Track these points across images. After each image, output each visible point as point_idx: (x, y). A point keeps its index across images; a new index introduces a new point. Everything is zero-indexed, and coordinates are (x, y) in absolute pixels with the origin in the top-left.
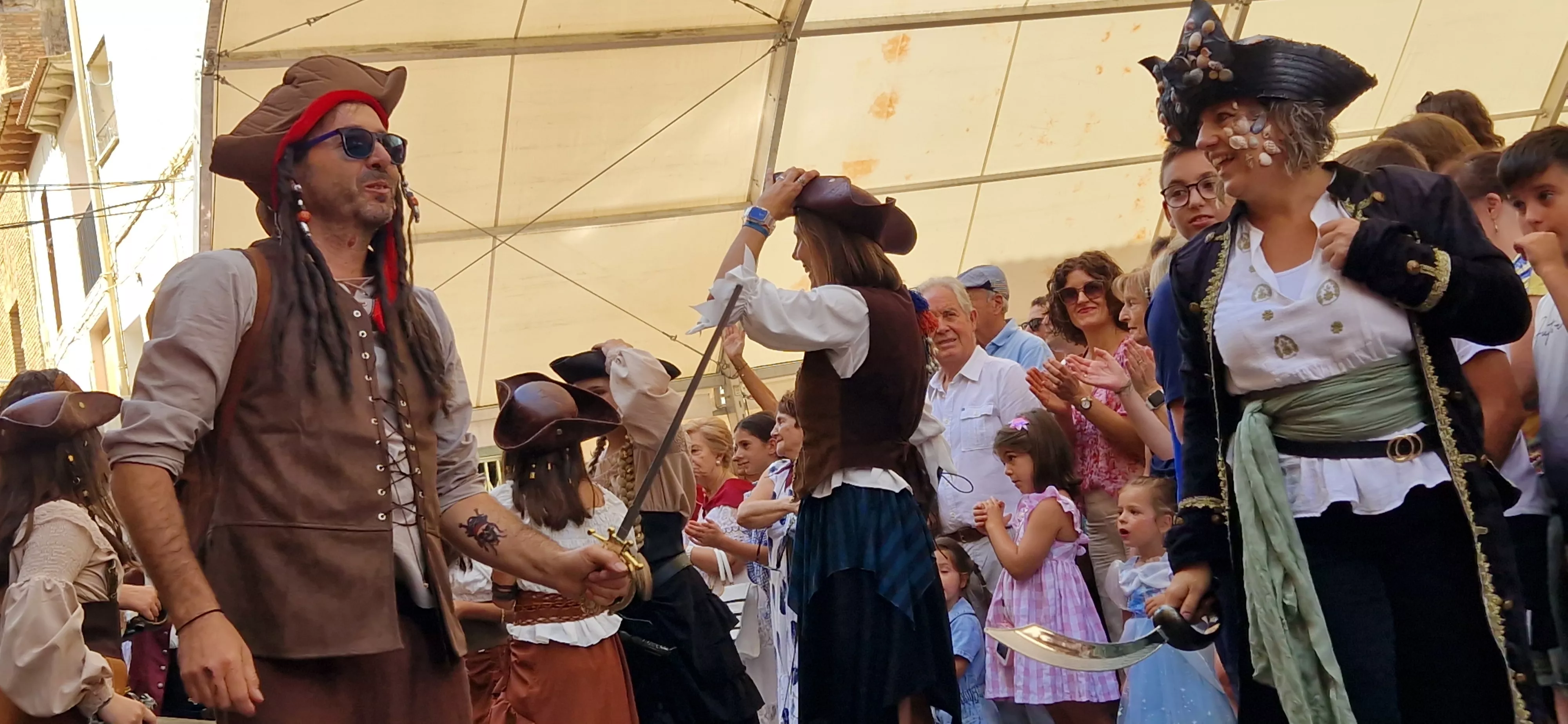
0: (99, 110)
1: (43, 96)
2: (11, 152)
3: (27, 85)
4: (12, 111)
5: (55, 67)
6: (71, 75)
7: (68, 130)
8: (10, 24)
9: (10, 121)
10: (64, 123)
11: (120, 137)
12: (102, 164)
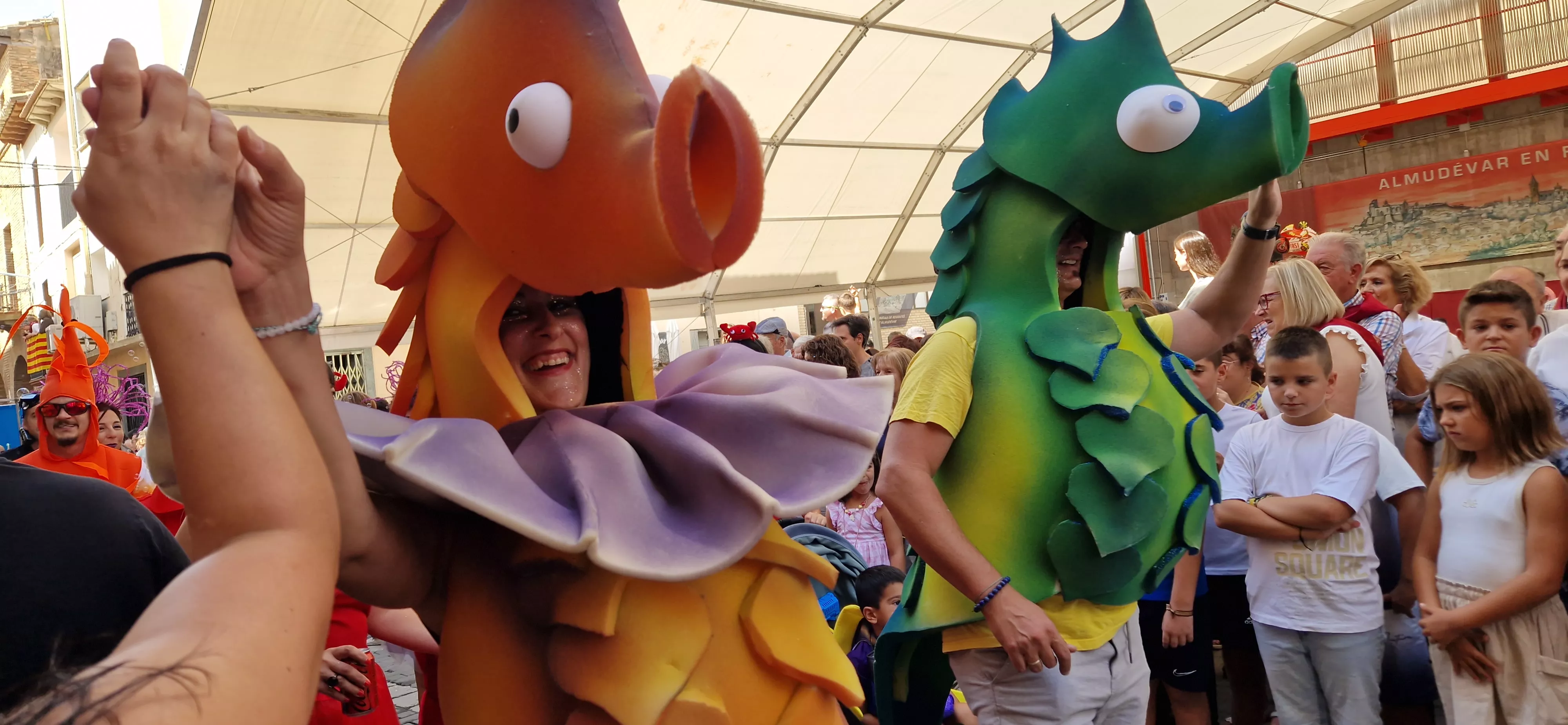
1: (40, 102)
2: (13, 132)
3: (29, 93)
4: (17, 108)
5: (50, 86)
6: (60, 92)
7: (56, 125)
8: (15, 52)
9: (14, 114)
10: (54, 120)
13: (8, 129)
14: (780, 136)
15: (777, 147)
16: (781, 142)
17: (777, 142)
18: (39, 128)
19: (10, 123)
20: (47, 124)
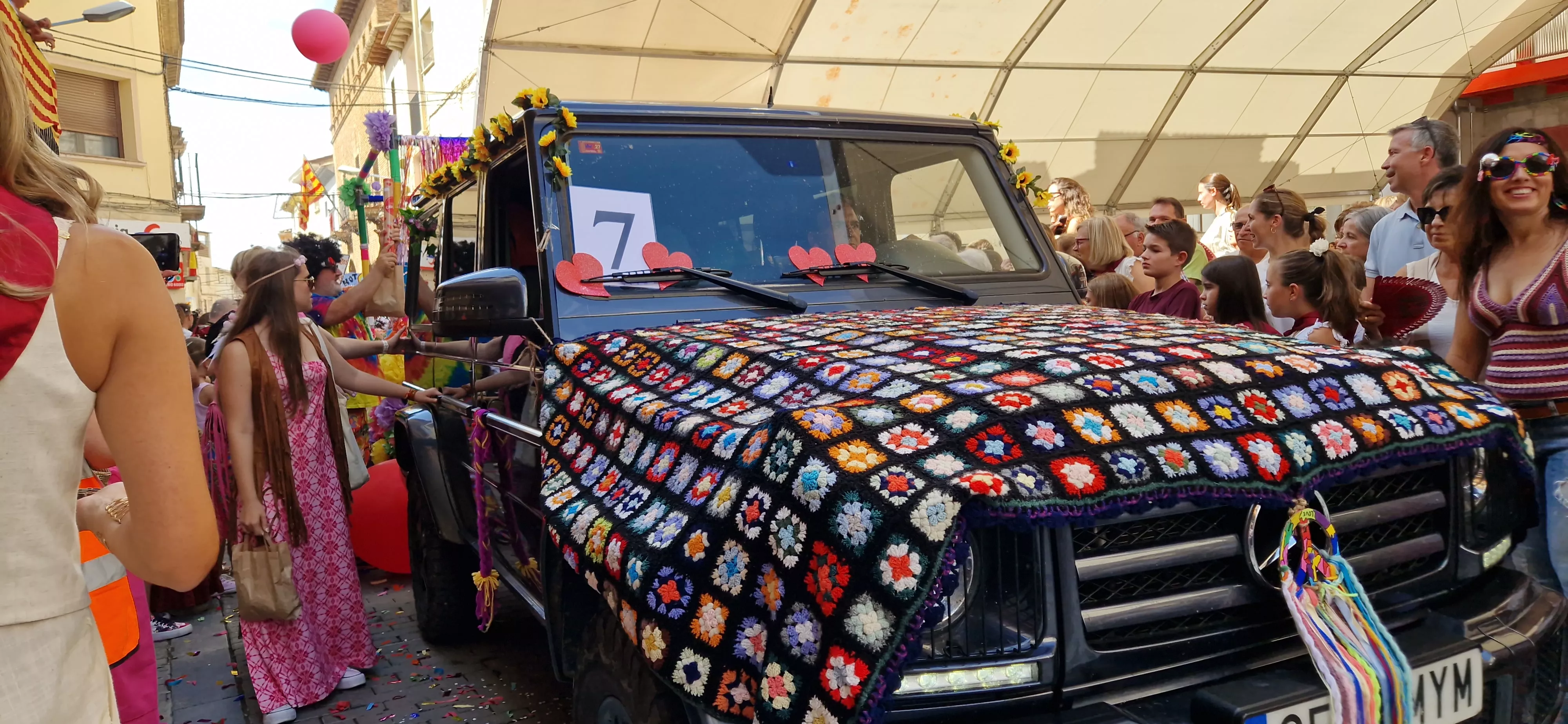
0: (425, 45)
1: (396, 32)
2: (377, 56)
3: (389, 23)
4: (379, 36)
5: (403, 17)
6: (411, 24)
7: (407, 50)
9: (377, 41)
10: (406, 46)
11: (436, 61)
12: (426, 73)
13: (373, 53)
14: (1013, 59)
15: (1010, 71)
16: (1014, 66)
17: (1010, 66)
18: (395, 54)
19: (375, 48)
20: (401, 50)
